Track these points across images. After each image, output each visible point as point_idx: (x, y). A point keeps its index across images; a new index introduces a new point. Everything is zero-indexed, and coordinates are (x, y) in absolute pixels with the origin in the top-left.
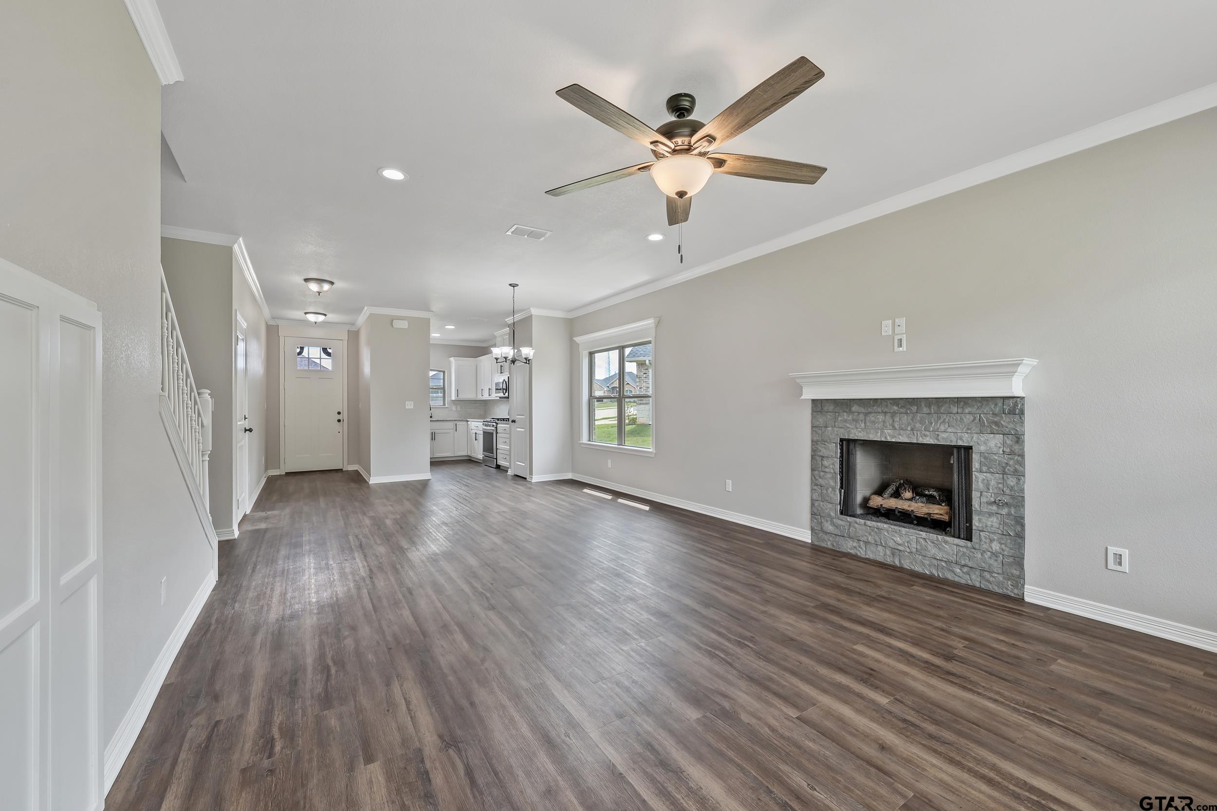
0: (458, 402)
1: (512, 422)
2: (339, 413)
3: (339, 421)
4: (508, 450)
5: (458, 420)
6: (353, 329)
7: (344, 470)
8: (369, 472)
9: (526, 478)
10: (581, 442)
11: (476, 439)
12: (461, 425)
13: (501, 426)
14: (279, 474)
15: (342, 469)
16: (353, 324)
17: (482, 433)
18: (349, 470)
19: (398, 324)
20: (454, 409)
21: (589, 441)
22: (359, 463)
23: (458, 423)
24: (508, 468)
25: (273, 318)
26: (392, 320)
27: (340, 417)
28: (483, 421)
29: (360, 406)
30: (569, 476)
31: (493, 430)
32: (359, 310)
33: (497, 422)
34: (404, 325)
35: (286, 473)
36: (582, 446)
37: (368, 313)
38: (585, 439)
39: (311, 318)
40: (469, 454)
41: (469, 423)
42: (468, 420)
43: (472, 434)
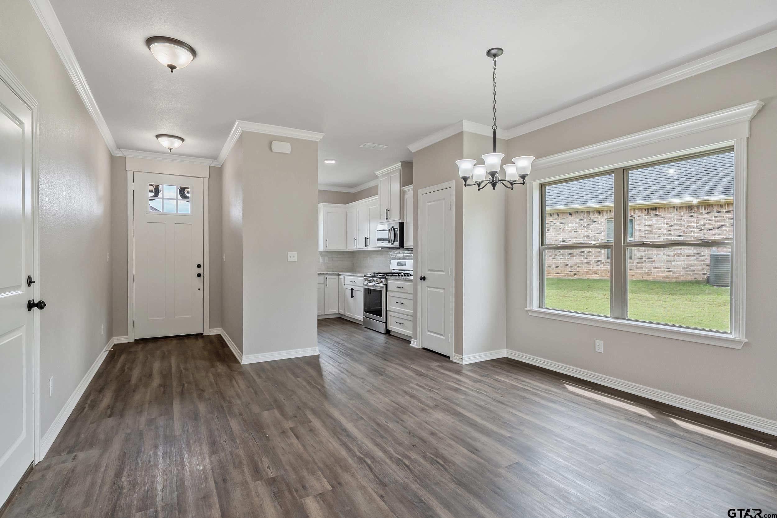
0: (329, 254)
1: (421, 279)
2: (199, 266)
3: (199, 275)
4: (412, 314)
5: (329, 274)
6: (216, 164)
7: (204, 334)
8: (241, 348)
9: (449, 357)
10: (528, 308)
11: (352, 296)
12: (332, 279)
13: (393, 283)
14: (127, 342)
15: (203, 333)
16: (215, 158)
17: (362, 289)
18: (210, 334)
19: (278, 147)
20: (321, 261)
21: (540, 307)
22: (223, 325)
23: (329, 277)
24: (411, 338)
25: (119, 147)
26: (270, 141)
27: (200, 271)
28: (363, 275)
29: (224, 257)
30: (504, 353)
31: (381, 287)
32: (226, 130)
33: (387, 277)
34: (286, 148)
35: (135, 340)
36: (530, 314)
37: (240, 130)
38: (534, 306)
39: (165, 142)
40: (341, 311)
41: (342, 277)
42: (339, 274)
43: (347, 290)
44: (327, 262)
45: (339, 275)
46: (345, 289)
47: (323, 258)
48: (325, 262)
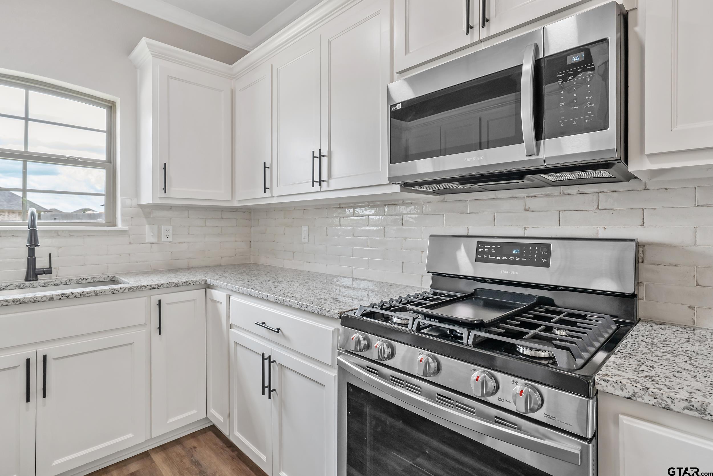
41: (219, 295)
42: (209, 282)
43: (239, 348)
44: (170, 239)
45: (207, 286)
46: (232, 344)
47: (156, 227)
48: (164, 239)
